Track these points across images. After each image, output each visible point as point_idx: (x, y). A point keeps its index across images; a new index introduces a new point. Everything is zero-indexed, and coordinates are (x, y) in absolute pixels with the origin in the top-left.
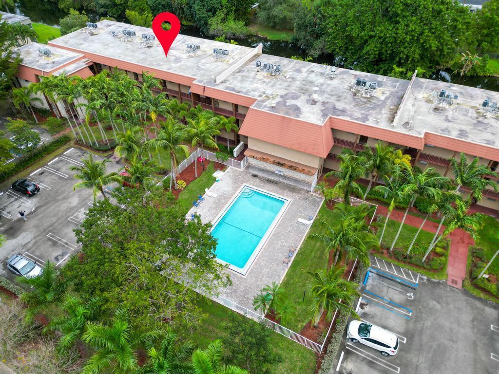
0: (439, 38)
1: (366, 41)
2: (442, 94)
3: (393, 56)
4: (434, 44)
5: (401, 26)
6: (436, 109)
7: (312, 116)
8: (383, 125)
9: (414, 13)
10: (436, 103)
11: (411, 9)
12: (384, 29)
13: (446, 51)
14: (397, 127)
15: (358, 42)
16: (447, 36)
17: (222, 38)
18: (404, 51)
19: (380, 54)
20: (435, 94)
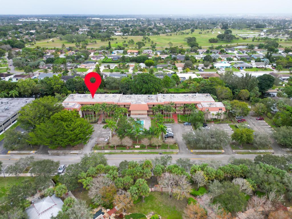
0: (158, 86)
1: (142, 89)
2: (164, 96)
3: (149, 91)
4: (157, 87)
5: (149, 84)
6: (164, 98)
7: (143, 103)
8: (157, 102)
9: (151, 81)
10: (163, 97)
11: (150, 81)
12: (145, 85)
13: (160, 88)
14: (159, 102)
15: (140, 89)
16: (159, 85)
17: (109, 93)
18: (151, 90)
19: (146, 91)
20: (163, 96)
